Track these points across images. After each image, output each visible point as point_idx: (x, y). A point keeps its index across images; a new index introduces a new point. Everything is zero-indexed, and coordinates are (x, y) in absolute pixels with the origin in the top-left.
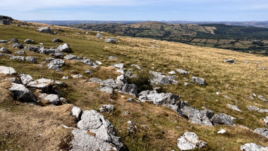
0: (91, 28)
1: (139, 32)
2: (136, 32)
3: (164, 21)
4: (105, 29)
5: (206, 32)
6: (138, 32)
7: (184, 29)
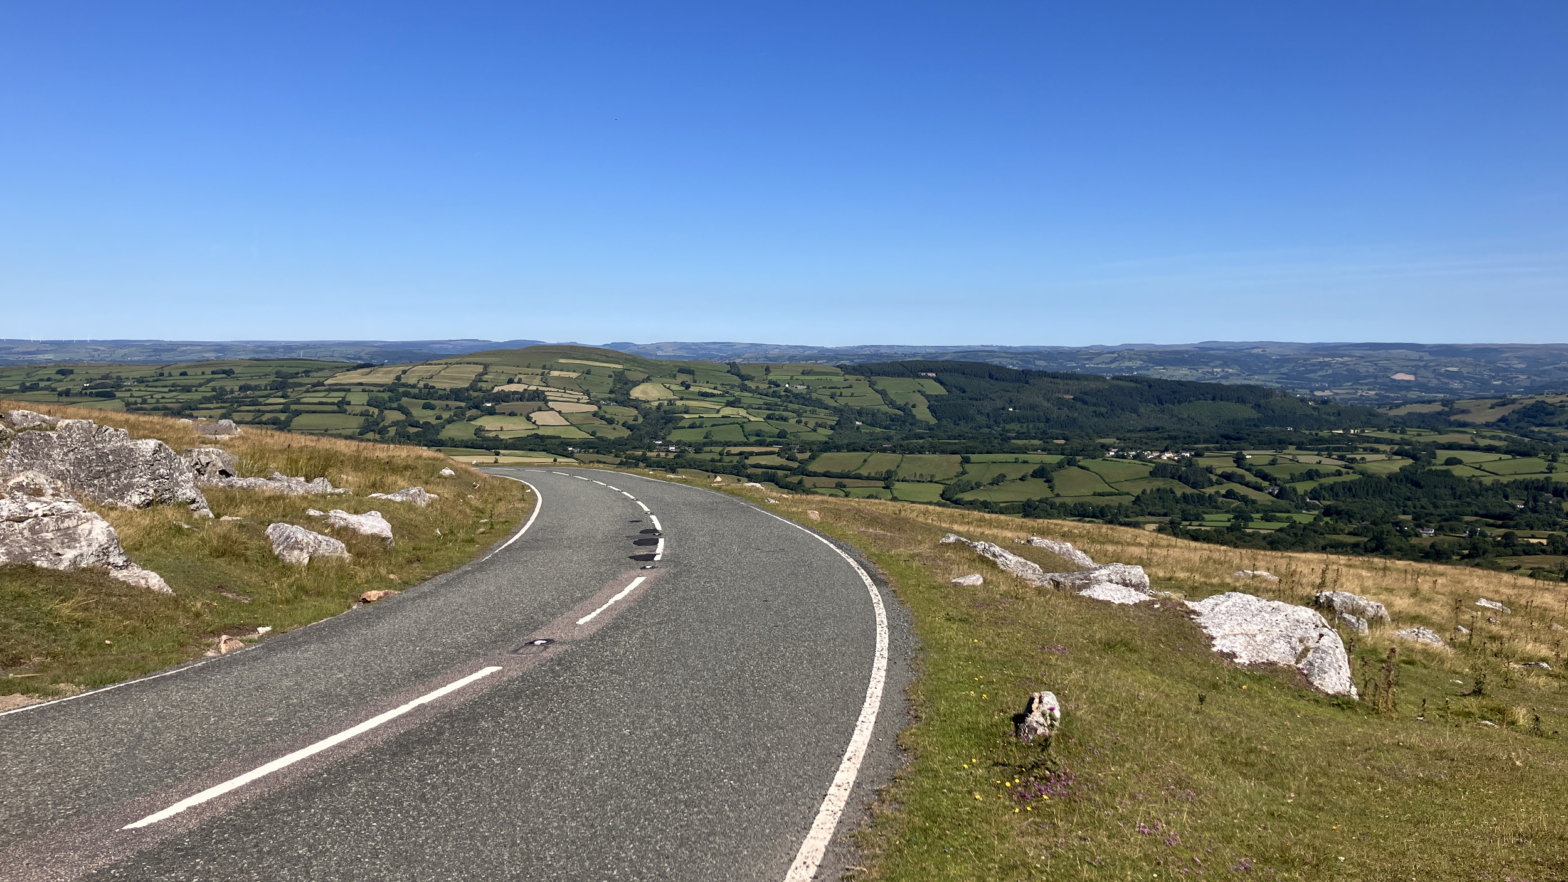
0: (118, 394)
1: (468, 414)
2: (446, 415)
3: (627, 345)
4: (219, 396)
5: (885, 408)
6: (459, 416)
7: (756, 391)
